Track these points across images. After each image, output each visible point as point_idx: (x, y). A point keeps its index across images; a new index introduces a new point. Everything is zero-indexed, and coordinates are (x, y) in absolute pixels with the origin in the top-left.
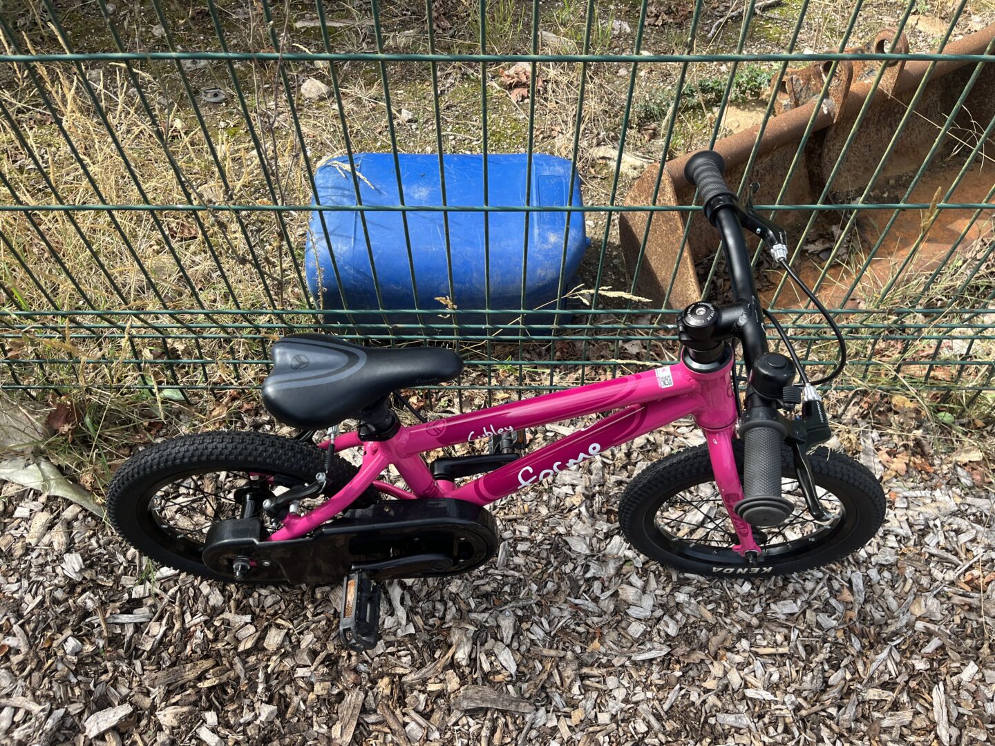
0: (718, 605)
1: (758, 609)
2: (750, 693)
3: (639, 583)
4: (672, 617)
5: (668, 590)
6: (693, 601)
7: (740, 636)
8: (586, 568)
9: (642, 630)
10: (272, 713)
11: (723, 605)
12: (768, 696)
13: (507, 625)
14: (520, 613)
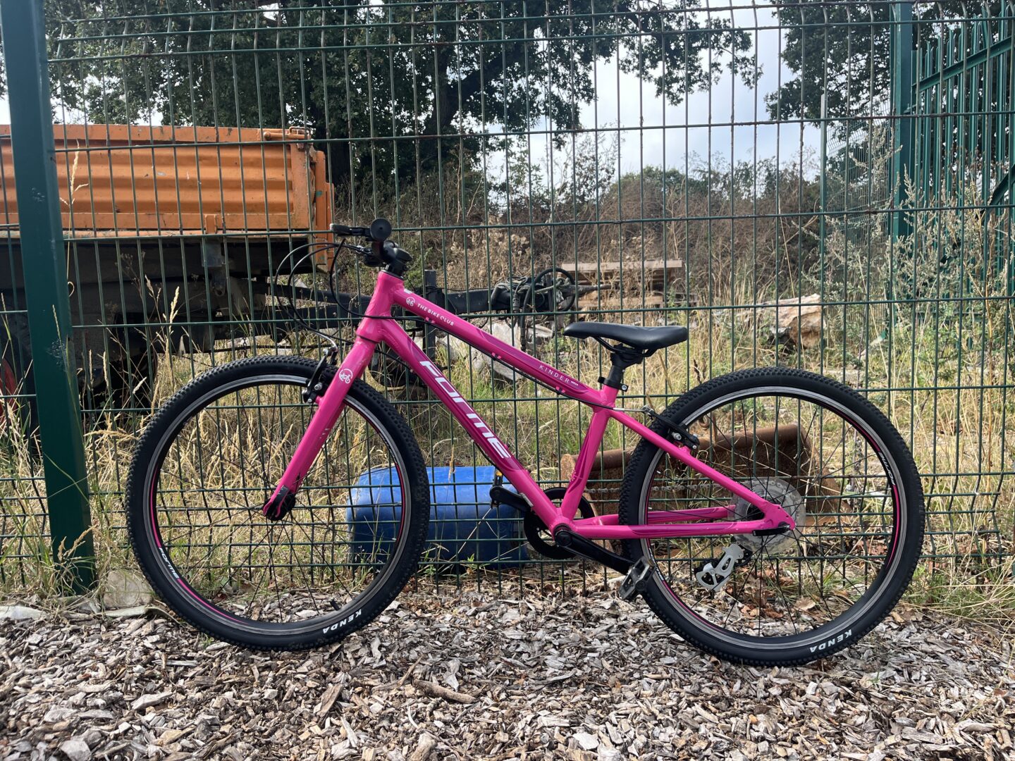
3: (556, 652)
7: (631, 675)
8: (518, 646)
10: (273, 693)
13: (454, 664)
14: (465, 665)
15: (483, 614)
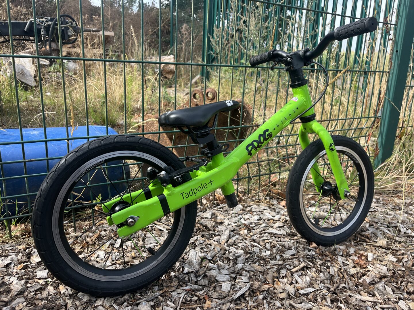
0: (260, 263)
1: (278, 257)
2: (302, 292)
3: (215, 266)
4: (241, 275)
5: (231, 264)
6: (246, 264)
7: (279, 271)
9: (230, 285)
11: (262, 262)
12: (311, 290)
14: (152, 304)
15: (128, 243)
